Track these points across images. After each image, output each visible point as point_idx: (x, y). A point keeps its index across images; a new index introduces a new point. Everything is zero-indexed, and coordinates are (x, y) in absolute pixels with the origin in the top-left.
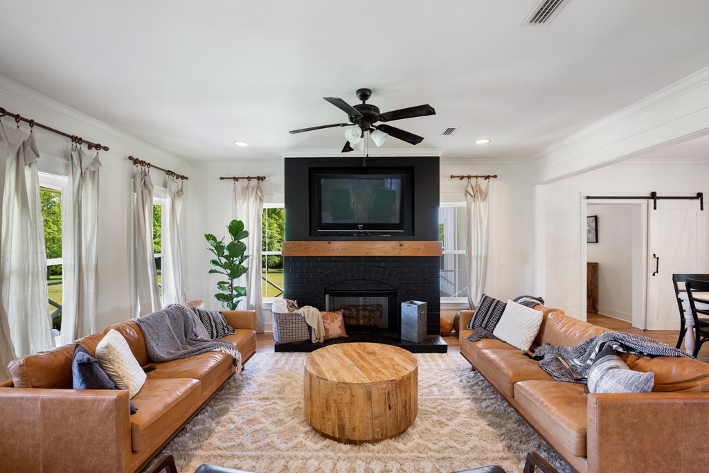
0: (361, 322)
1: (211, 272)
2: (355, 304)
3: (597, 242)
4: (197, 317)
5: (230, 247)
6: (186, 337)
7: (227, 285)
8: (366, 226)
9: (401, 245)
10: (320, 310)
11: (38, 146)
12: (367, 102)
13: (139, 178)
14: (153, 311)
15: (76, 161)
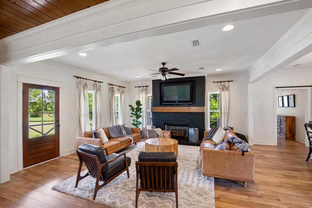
0: (177, 135)
1: (131, 116)
2: (175, 128)
3: (295, 106)
4: (123, 129)
5: (136, 109)
6: (120, 133)
7: (135, 121)
8: (179, 102)
9: (190, 108)
10: (162, 130)
11: (87, 85)
12: (165, 66)
13: (111, 89)
14: (111, 126)
15: (95, 87)
